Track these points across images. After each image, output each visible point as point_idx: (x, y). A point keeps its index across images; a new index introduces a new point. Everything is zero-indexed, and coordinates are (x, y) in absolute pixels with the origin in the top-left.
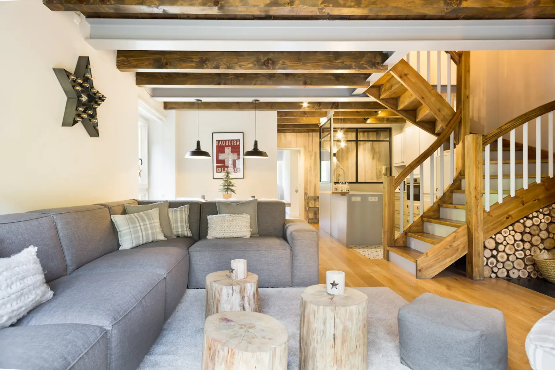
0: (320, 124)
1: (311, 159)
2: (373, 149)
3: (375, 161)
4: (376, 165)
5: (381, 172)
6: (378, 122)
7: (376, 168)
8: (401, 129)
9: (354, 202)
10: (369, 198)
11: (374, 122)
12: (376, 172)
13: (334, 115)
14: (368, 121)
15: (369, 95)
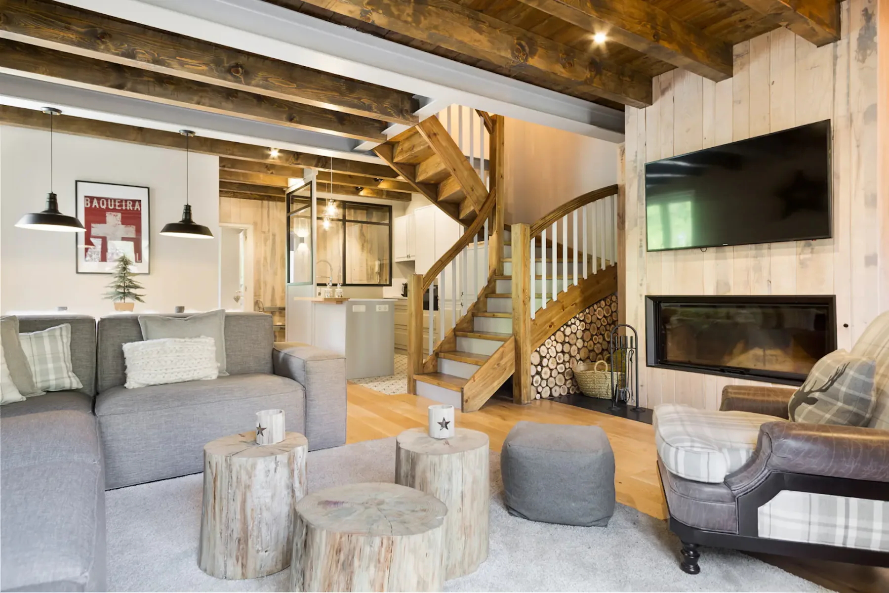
0: (288, 188)
1: (265, 245)
2: (362, 235)
3: (365, 254)
4: (367, 260)
5: (373, 269)
6: (375, 195)
7: (367, 264)
8: (404, 210)
9: (357, 313)
10: (377, 306)
11: (369, 195)
12: (367, 270)
13: (317, 176)
14: (362, 193)
15: (378, 154)
